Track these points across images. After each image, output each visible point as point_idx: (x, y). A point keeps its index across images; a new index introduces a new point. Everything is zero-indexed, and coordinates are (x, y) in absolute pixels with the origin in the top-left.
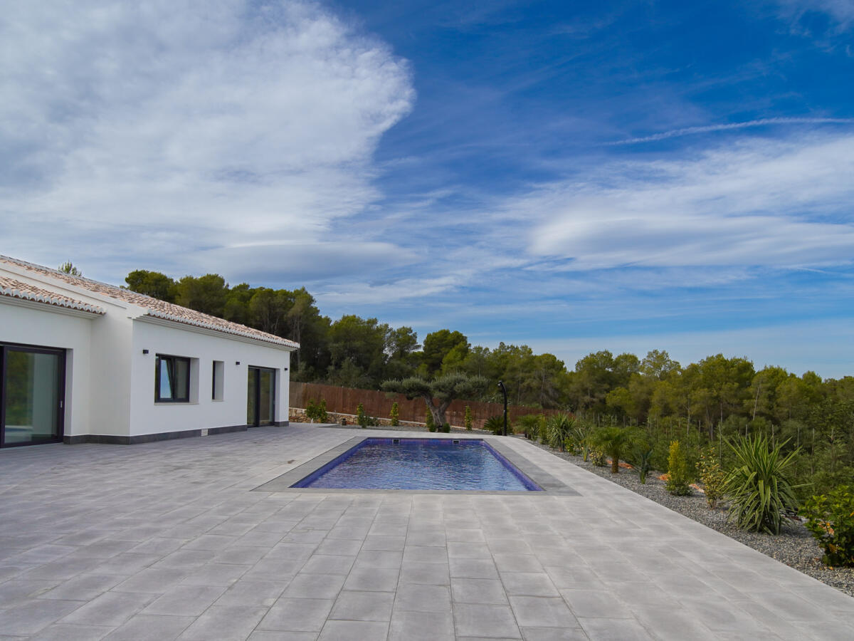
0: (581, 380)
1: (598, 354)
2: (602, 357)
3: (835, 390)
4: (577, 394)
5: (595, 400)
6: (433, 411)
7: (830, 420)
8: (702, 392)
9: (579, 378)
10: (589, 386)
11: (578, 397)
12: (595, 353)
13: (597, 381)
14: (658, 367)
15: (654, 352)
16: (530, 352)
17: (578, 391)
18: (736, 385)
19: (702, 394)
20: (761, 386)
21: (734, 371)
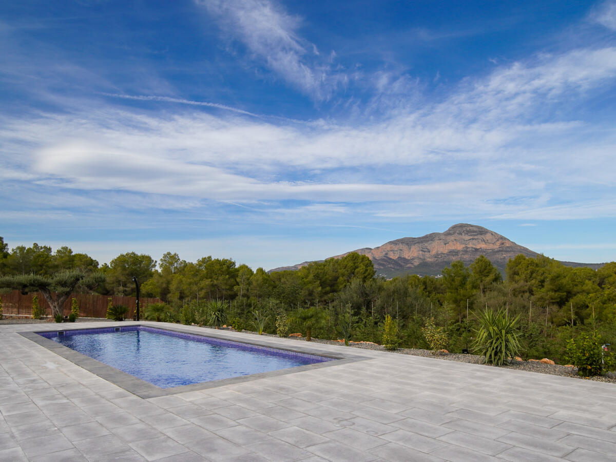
0: (116, 274)
1: (127, 254)
2: (131, 257)
3: (280, 279)
4: (112, 285)
5: (127, 289)
6: (52, 304)
7: (283, 297)
8: (208, 282)
9: (114, 273)
10: (123, 278)
11: (113, 287)
12: (125, 253)
13: (128, 275)
14: (172, 264)
15: (167, 254)
16: (70, 252)
17: (113, 283)
18: (227, 276)
19: (207, 283)
20: (244, 277)
21: (225, 267)
